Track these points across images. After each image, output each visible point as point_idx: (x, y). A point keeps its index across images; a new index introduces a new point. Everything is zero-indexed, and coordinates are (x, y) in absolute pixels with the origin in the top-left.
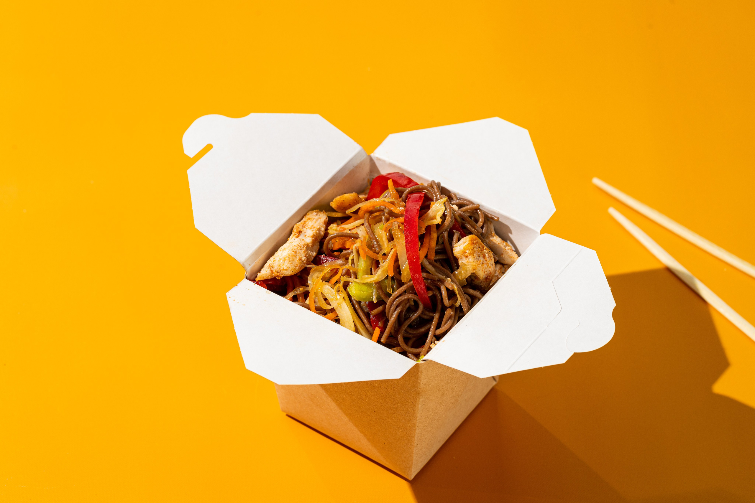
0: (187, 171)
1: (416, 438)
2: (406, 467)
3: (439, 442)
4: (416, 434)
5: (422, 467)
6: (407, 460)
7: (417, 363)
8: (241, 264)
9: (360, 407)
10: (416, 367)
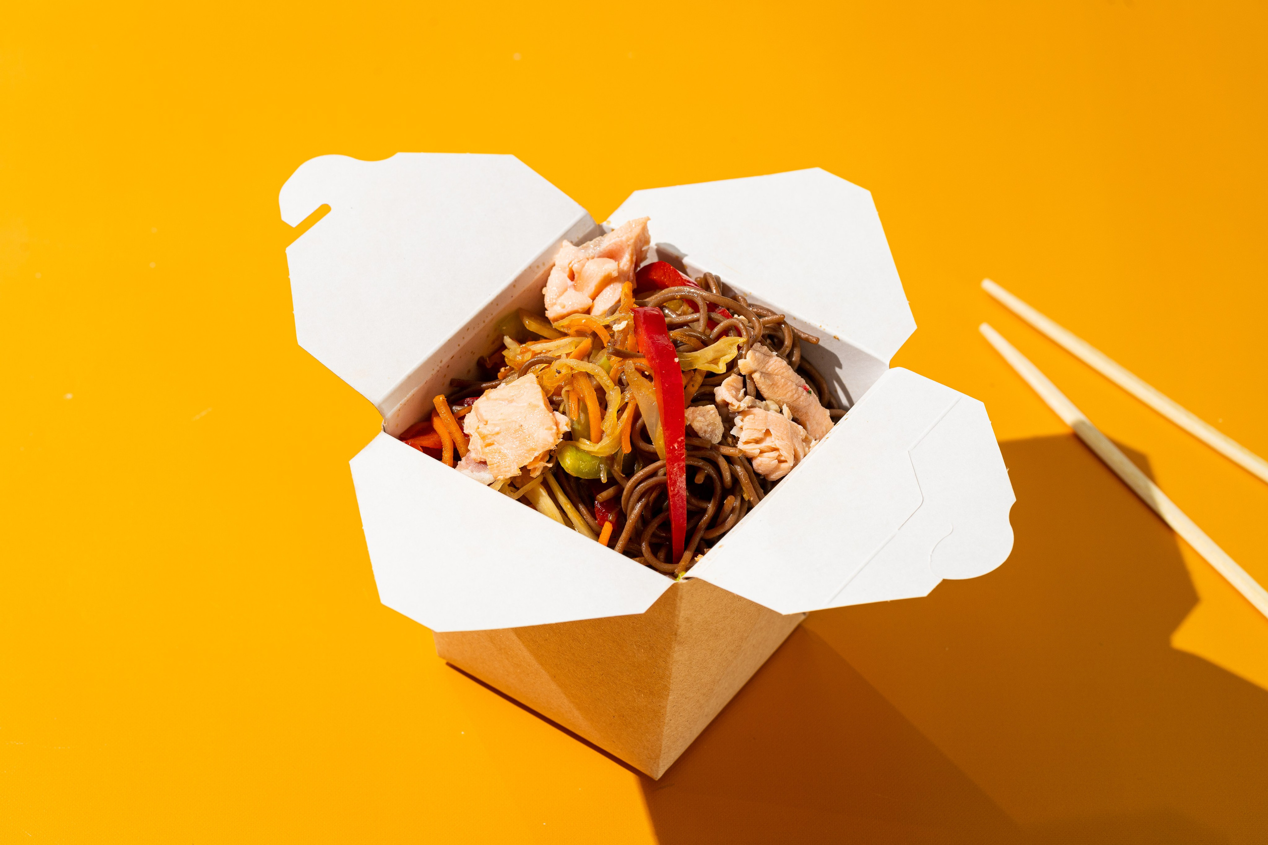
0: (285, 250)
1: (668, 708)
2: (649, 758)
3: (706, 716)
4: (668, 702)
5: (676, 757)
6: (652, 746)
7: (675, 583)
8: (376, 406)
9: (574, 654)
10: (673, 590)
